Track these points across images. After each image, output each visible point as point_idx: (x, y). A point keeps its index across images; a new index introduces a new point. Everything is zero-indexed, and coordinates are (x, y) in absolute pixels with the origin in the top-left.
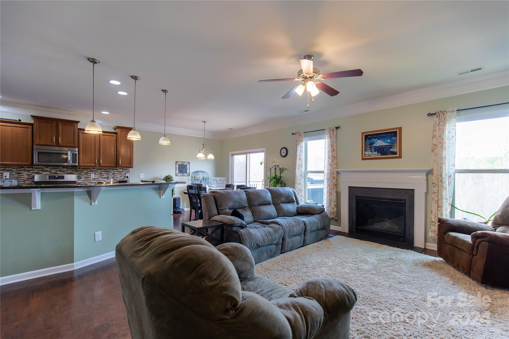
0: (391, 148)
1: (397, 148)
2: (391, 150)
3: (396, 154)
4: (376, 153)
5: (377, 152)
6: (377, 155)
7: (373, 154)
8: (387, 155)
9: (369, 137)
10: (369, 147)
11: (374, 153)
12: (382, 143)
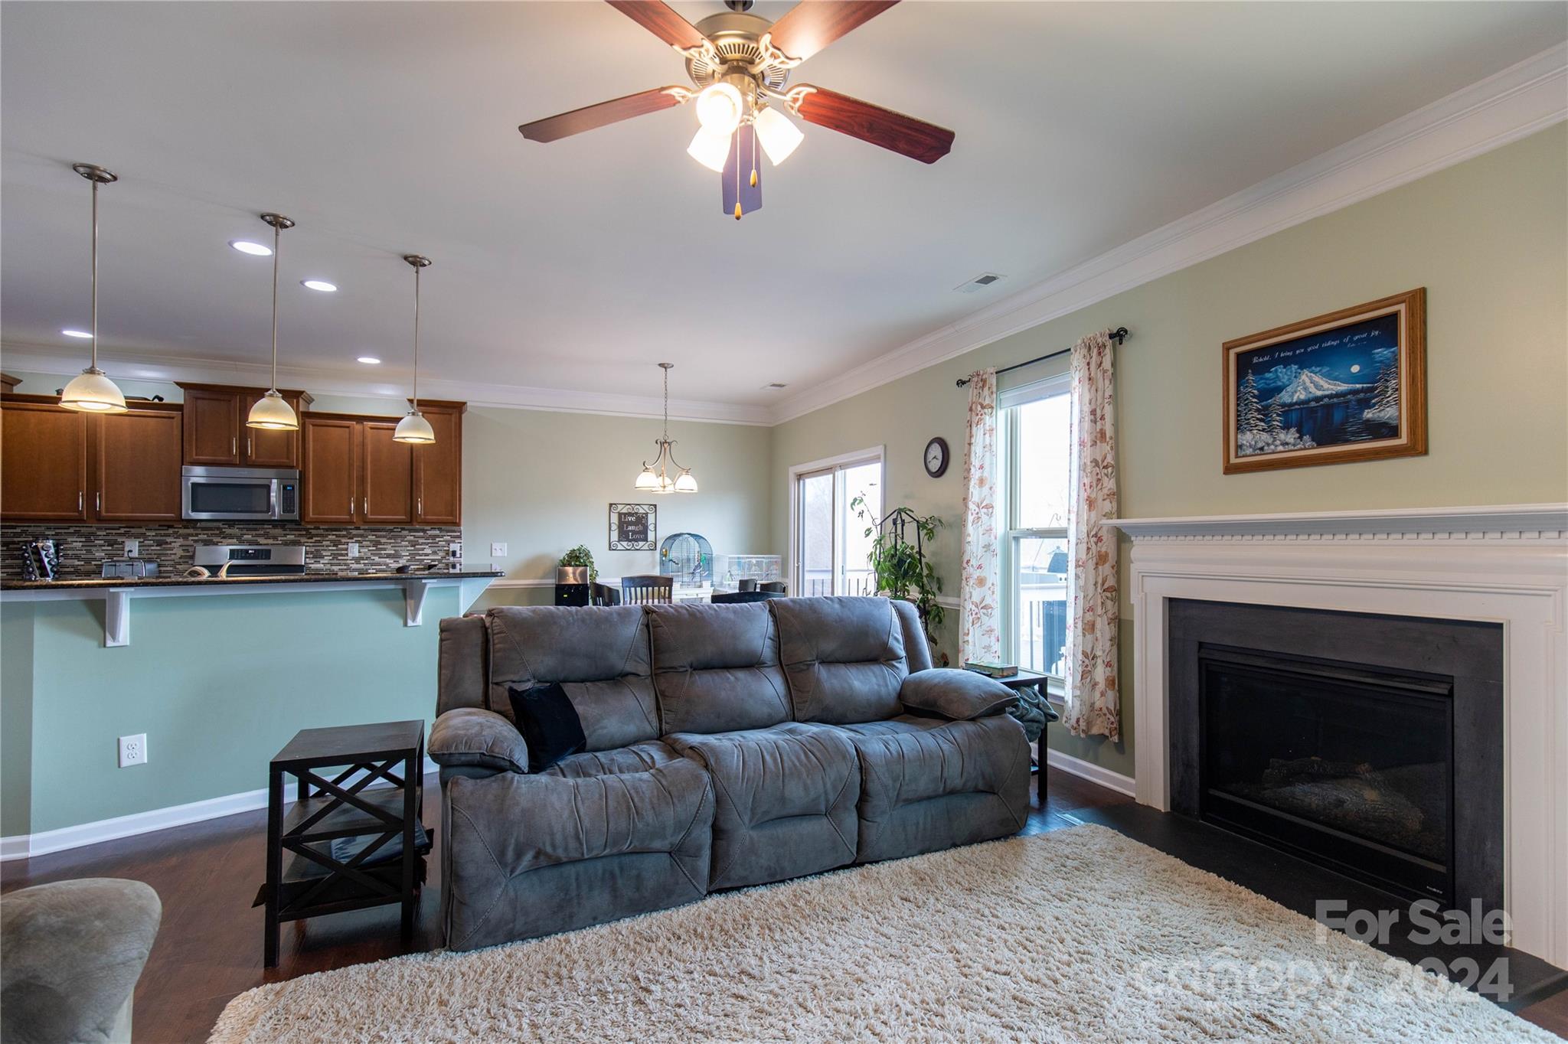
0: (1366, 404)
1: (1398, 402)
2: (1368, 414)
3: (1393, 431)
4: (1291, 436)
5: (1298, 431)
6: (1294, 445)
7: (1278, 442)
8: (1347, 441)
9: (1255, 360)
10: (1258, 410)
11: (1282, 436)
12: (1322, 382)
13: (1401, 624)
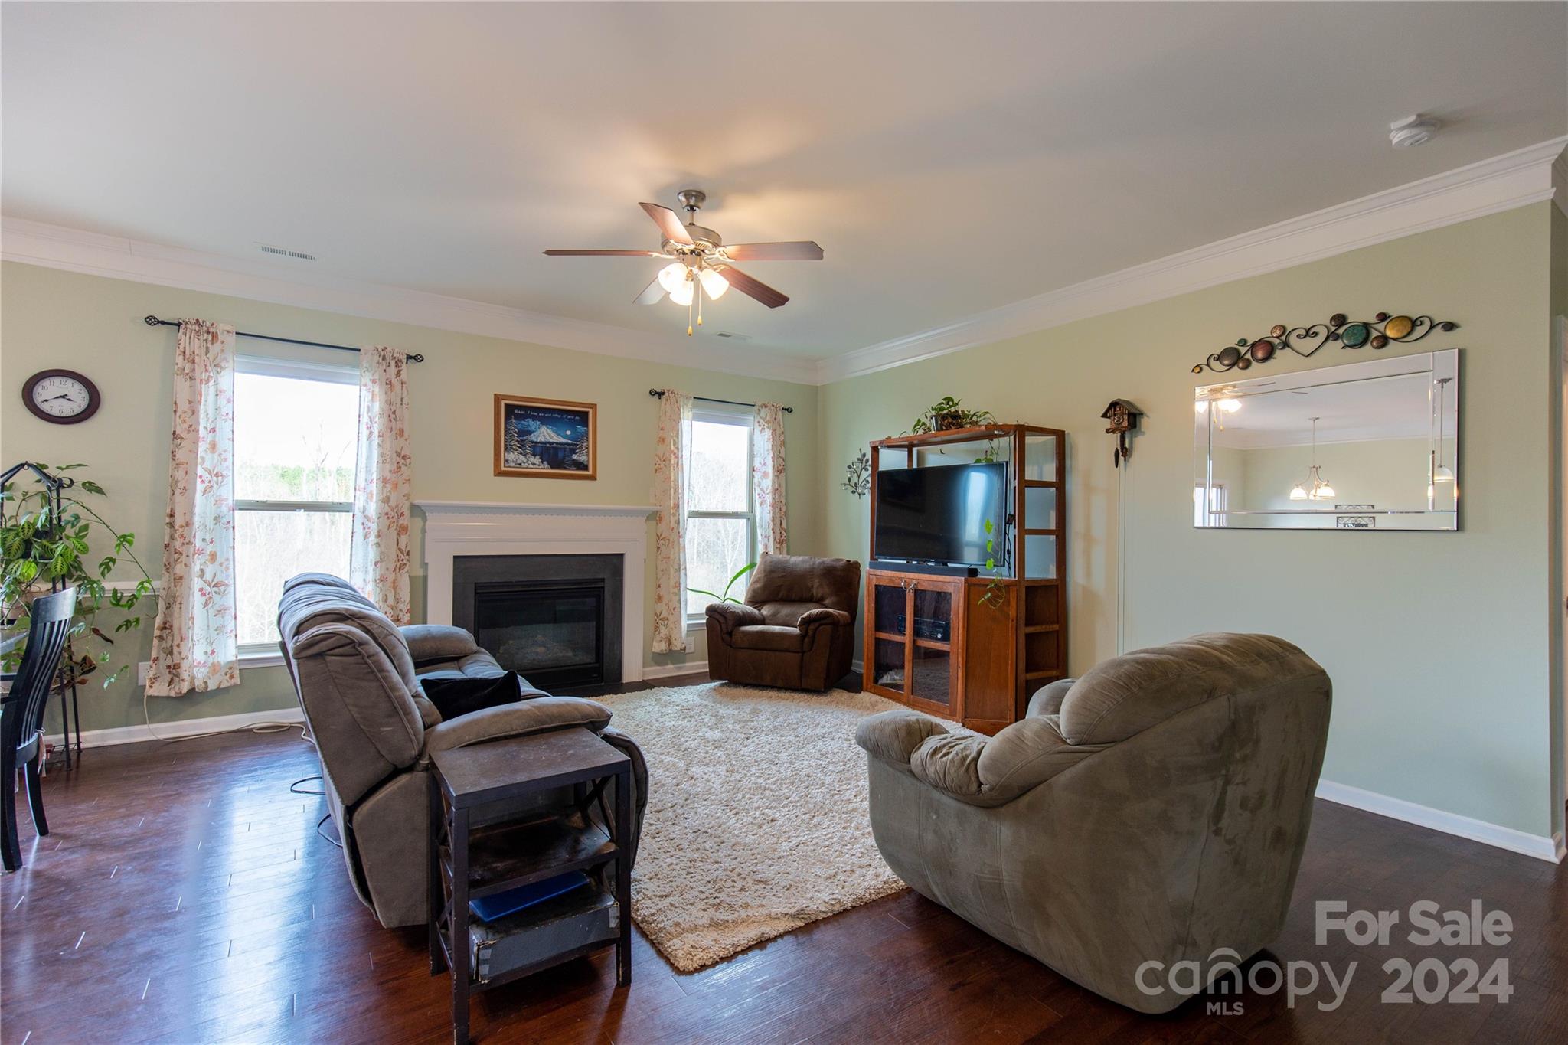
0: (573, 451)
1: (588, 454)
2: (575, 457)
3: (586, 468)
4: (537, 460)
5: (541, 458)
6: (539, 465)
7: (529, 462)
8: (565, 468)
9: (516, 411)
10: (517, 441)
11: (532, 459)
12: (553, 435)
13: (585, 558)
